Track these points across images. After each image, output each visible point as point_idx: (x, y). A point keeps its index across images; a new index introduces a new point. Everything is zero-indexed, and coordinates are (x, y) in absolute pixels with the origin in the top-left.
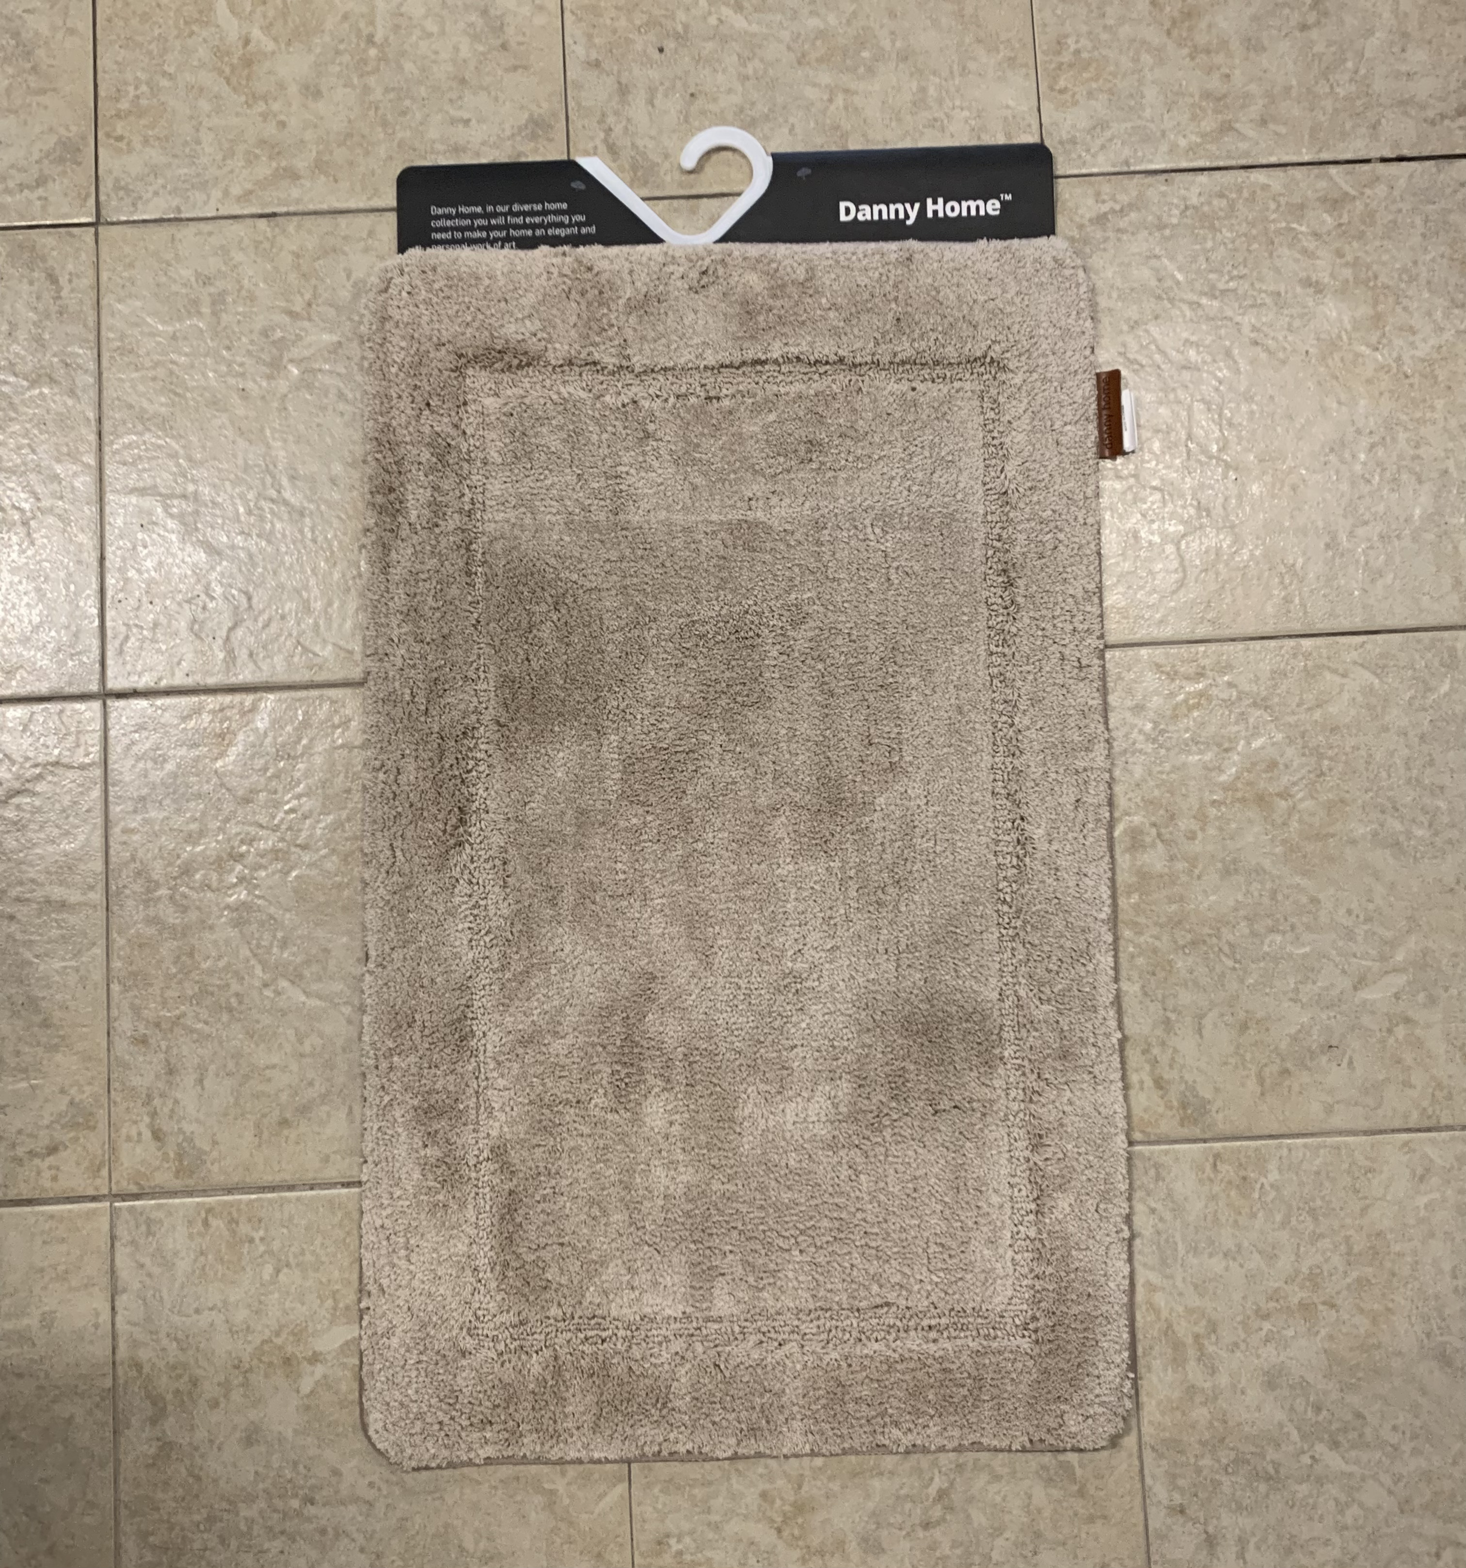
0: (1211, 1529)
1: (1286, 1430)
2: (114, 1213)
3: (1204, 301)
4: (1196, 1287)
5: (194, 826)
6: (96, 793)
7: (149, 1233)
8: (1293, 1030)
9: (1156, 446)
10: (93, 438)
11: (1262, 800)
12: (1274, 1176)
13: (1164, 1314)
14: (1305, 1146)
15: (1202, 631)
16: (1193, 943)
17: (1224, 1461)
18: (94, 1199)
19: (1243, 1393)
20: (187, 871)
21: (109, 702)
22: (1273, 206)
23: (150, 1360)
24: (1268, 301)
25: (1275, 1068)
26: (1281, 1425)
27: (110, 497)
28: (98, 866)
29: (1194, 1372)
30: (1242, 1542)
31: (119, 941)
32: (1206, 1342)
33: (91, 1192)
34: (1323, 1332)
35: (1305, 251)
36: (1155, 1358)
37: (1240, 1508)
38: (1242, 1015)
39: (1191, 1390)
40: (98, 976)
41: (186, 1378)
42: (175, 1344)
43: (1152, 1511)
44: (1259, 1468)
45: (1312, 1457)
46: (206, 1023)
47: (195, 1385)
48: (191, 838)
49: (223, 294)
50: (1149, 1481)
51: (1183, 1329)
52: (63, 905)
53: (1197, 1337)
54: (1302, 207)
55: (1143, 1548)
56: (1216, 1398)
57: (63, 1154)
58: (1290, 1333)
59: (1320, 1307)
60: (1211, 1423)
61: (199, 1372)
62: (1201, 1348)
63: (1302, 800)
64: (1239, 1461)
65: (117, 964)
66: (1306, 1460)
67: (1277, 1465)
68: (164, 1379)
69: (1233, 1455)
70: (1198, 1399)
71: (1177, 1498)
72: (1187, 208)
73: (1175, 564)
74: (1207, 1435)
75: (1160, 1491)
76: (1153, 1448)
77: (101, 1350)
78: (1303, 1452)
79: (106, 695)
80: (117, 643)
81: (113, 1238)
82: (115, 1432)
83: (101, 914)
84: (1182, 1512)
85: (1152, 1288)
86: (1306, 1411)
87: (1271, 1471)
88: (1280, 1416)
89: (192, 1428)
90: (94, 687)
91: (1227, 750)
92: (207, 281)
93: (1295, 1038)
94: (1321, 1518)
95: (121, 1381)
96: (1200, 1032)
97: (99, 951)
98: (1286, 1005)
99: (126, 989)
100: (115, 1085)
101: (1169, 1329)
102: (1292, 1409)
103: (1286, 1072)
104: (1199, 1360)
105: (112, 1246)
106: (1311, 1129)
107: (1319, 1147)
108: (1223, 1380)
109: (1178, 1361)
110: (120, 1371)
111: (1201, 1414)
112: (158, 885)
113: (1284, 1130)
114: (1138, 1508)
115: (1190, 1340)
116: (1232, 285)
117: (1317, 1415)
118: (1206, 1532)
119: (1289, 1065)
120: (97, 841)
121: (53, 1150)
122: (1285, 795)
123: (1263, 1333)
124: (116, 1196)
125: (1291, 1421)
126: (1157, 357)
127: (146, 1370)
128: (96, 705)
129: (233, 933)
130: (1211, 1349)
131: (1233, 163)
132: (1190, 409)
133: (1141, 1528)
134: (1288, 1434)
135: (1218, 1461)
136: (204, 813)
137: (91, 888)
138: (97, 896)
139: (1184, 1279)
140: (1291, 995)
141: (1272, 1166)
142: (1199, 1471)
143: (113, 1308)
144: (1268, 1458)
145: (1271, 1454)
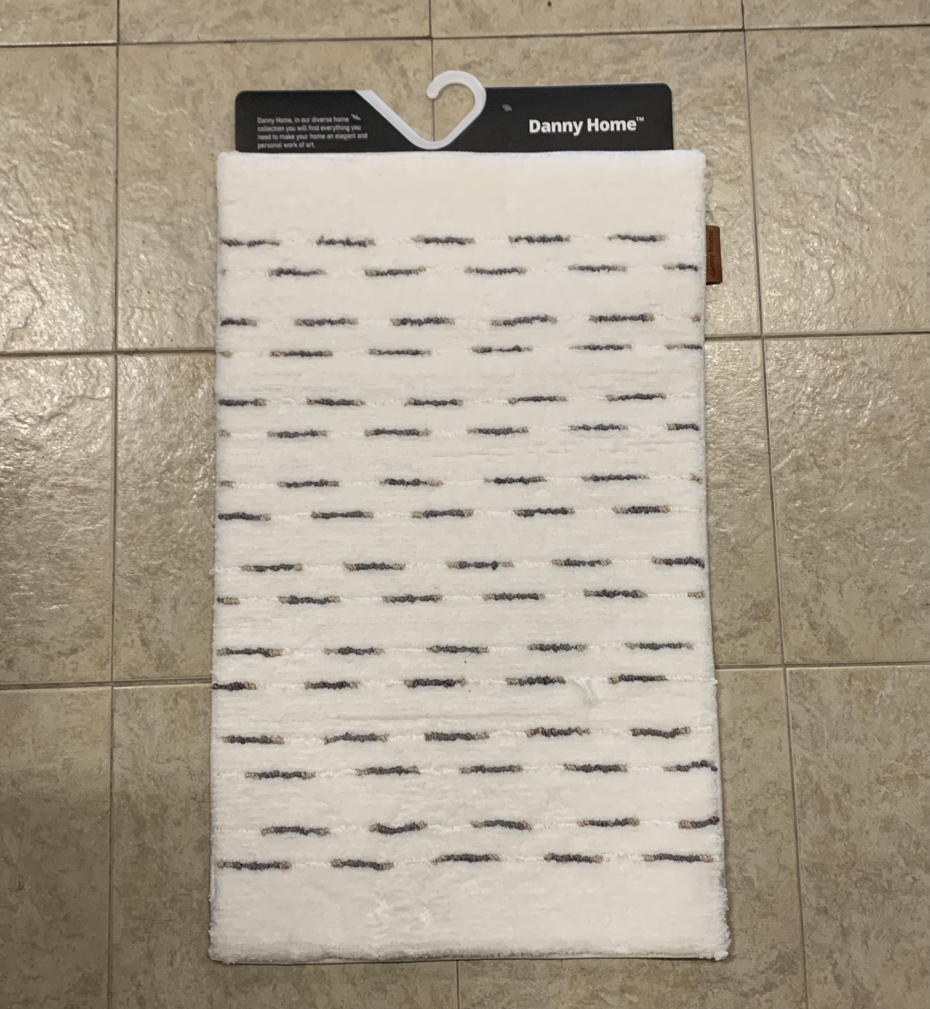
0: (845, 924)
1: (896, 859)
2: (114, 694)
3: (849, 113)
4: (836, 761)
5: (175, 440)
6: (108, 417)
7: (138, 707)
8: (903, 593)
9: (816, 205)
10: (112, 183)
11: (883, 440)
12: (889, 690)
13: (815, 779)
14: (910, 670)
15: (844, 329)
16: (837, 534)
17: (854, 879)
18: (100, 684)
19: (867, 833)
20: (169, 468)
21: (119, 357)
22: (895, 52)
23: (136, 792)
24: (891, 113)
25: (891, 617)
26: (893, 856)
27: (121, 222)
28: (108, 464)
29: (835, 819)
30: (866, 933)
31: (122, 514)
32: (843, 799)
33: (99, 680)
34: (922, 794)
35: (915, 82)
36: (809, 809)
37: (864, 911)
38: (869, 583)
39: (833, 831)
40: (106, 537)
41: (159, 805)
42: (152, 783)
43: (806, 911)
44: (878, 883)
45: (913, 878)
46: (179, 569)
47: (165, 810)
48: (171, 447)
49: (201, 91)
50: (804, 891)
51: (828, 790)
52: (85, 490)
53: (836, 795)
54: (913, 54)
55: (799, 936)
56: (849, 836)
57: (81, 654)
58: (899, 794)
59: (920, 777)
60: (846, 852)
61: (169, 801)
62: (839, 803)
63: (910, 441)
64: (865, 879)
65: (120, 529)
66: (909, 879)
67: (889, 882)
68: (145, 806)
69: (860, 874)
70: (838, 836)
71: (822, 903)
72: (837, 52)
73: (827, 284)
74: (842, 862)
75: (811, 899)
76: (806, 869)
77: (102, 785)
78: (908, 874)
79: (117, 352)
80: (125, 318)
81: (113, 710)
82: (110, 840)
83: (111, 495)
84: (825, 911)
85: (807, 762)
86: (909, 847)
87: (885, 885)
88: (893, 849)
89: (163, 839)
90: (109, 348)
91: (861, 407)
92: (189, 83)
93: (904, 598)
94: (919, 920)
95: (116, 806)
96: (841, 592)
97: (107, 520)
98: (899, 576)
99: (127, 546)
100: (118, 609)
101: (817, 789)
102: (900, 845)
103: (897, 621)
104: (838, 810)
105: (112, 716)
106: (914, 659)
107: (920, 671)
108: (854, 824)
109: (824, 811)
110: (115, 800)
111: (839, 847)
112: (149, 478)
113: (897, 659)
114: (796, 909)
115: (832, 797)
116: (867, 102)
117: (917, 849)
118: (842, 926)
119: (900, 616)
120: (109, 447)
121: (74, 651)
122: (899, 437)
123: (881, 794)
124: (115, 682)
125: (899, 853)
126: (817, 149)
127: (133, 798)
128: (110, 359)
129: (199, 511)
130: (845, 803)
131: (868, 24)
132: (838, 183)
133: (798, 923)
134: (898, 861)
135: (850, 878)
136: (181, 432)
137: (105, 478)
138: (107, 484)
139: (829, 756)
140: (902, 570)
141: (888, 683)
142: (837, 885)
143: (112, 757)
144: (884, 878)
145: (886, 875)
